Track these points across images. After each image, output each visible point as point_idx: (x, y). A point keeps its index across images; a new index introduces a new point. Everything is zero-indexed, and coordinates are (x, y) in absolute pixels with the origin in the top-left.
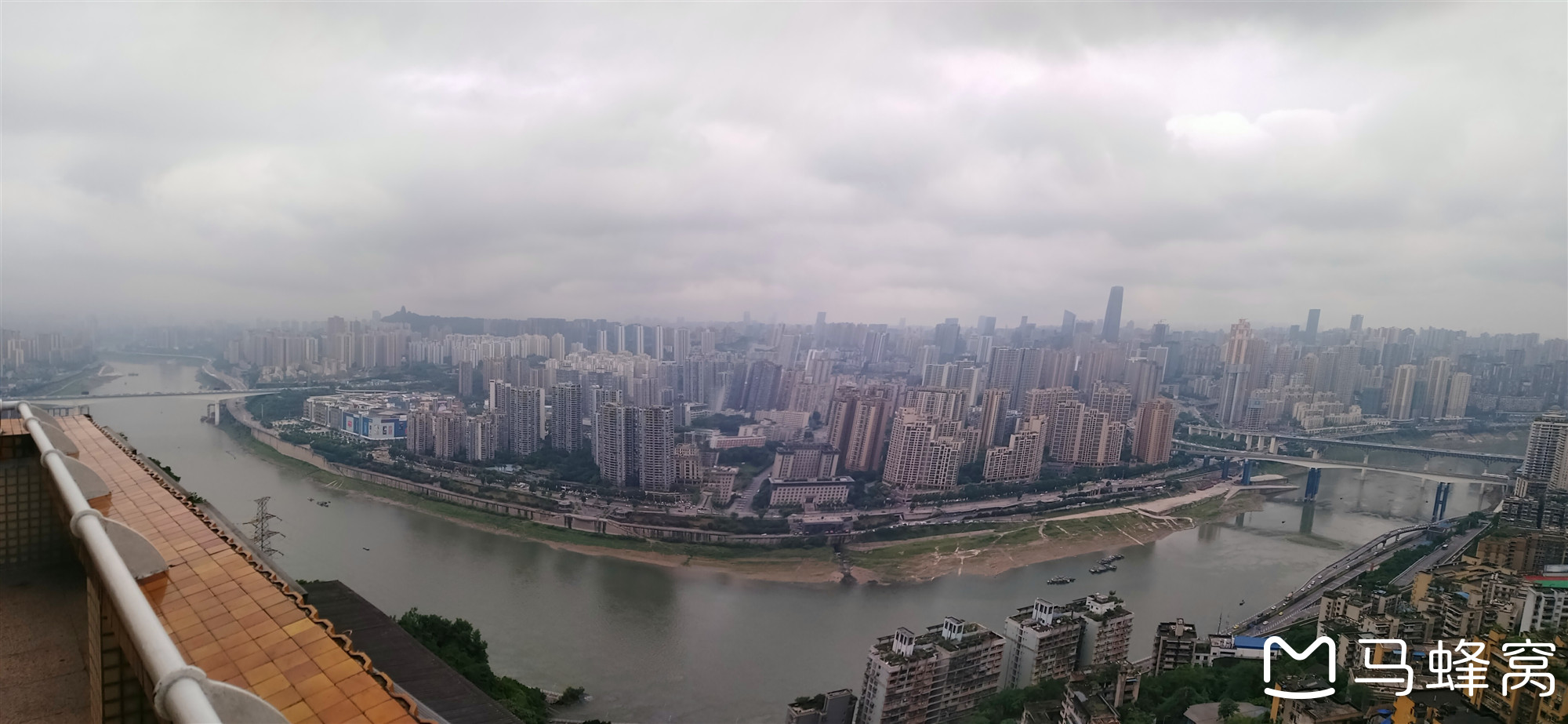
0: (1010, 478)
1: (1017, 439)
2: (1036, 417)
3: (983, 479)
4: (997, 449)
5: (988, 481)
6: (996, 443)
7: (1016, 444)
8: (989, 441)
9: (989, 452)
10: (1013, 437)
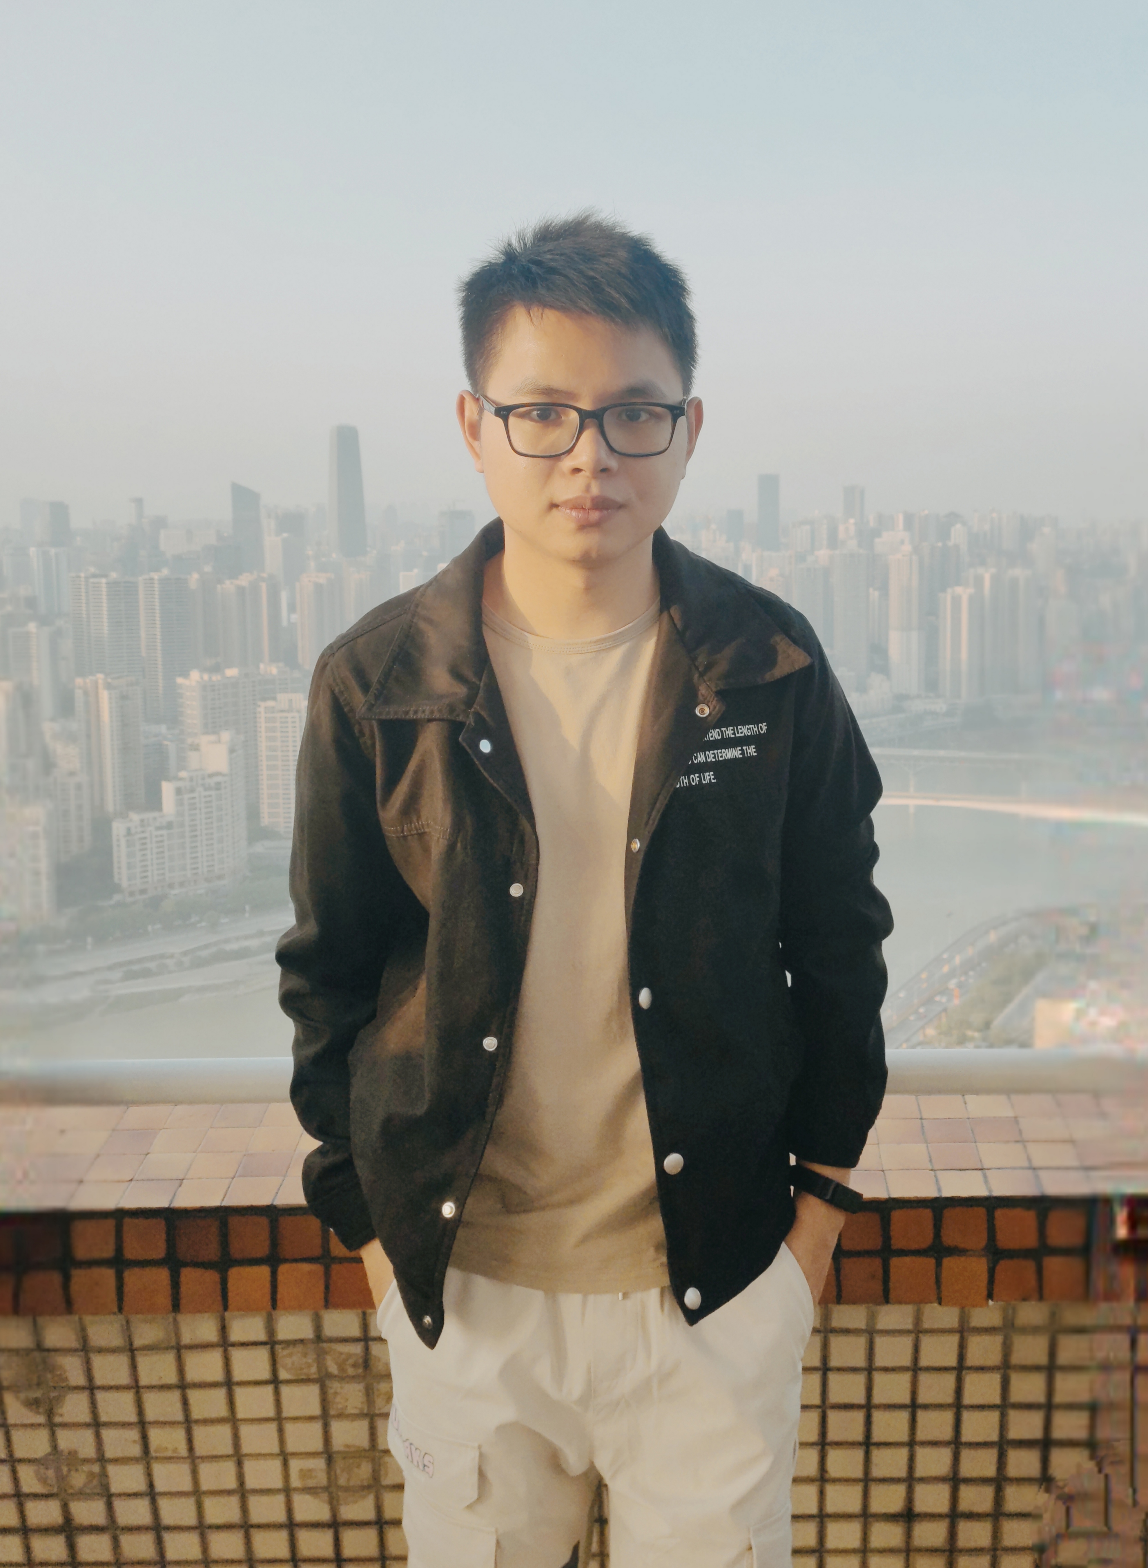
0: (182, 884)
1: (179, 791)
2: (212, 738)
3: (117, 889)
4: (135, 817)
5: (132, 894)
6: (129, 804)
7: (180, 803)
8: (111, 802)
9: (118, 828)
10: (167, 789)
